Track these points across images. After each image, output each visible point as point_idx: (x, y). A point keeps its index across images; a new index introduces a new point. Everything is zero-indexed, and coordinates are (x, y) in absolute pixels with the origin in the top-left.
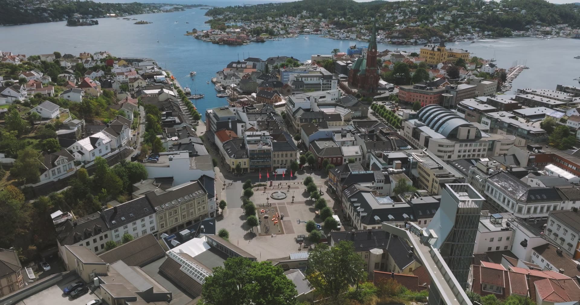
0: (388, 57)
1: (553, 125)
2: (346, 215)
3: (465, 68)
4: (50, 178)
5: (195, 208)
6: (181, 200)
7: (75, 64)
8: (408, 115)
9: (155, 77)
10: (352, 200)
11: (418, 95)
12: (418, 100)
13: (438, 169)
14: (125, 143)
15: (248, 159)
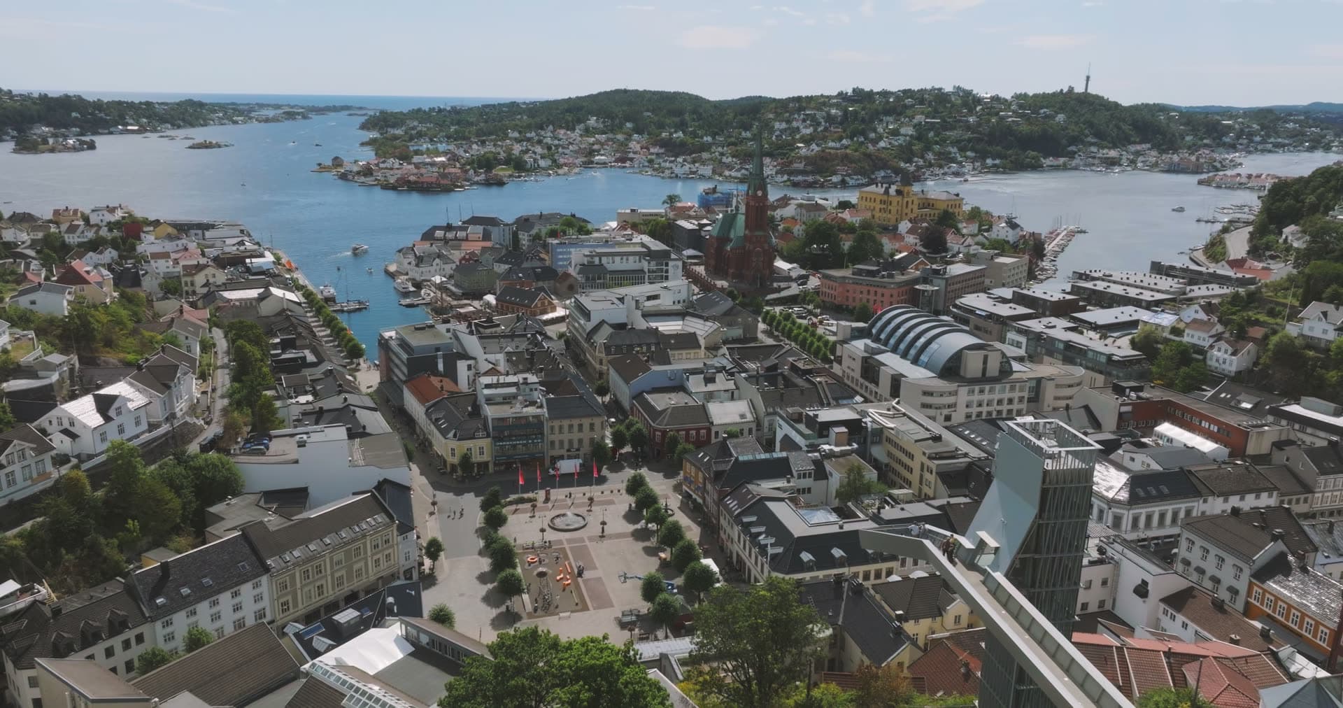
0: (789, 211)
1: (1158, 342)
2: (731, 557)
3: (958, 231)
5: (366, 559)
6: (330, 539)
7: (40, 235)
8: (849, 331)
9: (248, 261)
10: (746, 520)
11: (865, 289)
12: (864, 301)
13: (930, 441)
14: (184, 410)
15: (489, 440)
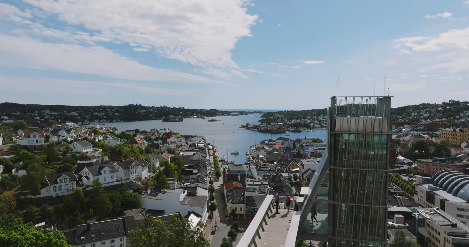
0: (407, 138)
4: (50, 193)
8: (422, 180)
9: (197, 145)
13: (450, 227)
14: (134, 178)
15: (244, 205)
